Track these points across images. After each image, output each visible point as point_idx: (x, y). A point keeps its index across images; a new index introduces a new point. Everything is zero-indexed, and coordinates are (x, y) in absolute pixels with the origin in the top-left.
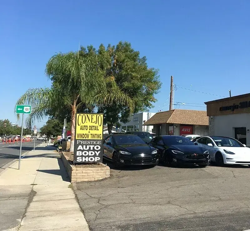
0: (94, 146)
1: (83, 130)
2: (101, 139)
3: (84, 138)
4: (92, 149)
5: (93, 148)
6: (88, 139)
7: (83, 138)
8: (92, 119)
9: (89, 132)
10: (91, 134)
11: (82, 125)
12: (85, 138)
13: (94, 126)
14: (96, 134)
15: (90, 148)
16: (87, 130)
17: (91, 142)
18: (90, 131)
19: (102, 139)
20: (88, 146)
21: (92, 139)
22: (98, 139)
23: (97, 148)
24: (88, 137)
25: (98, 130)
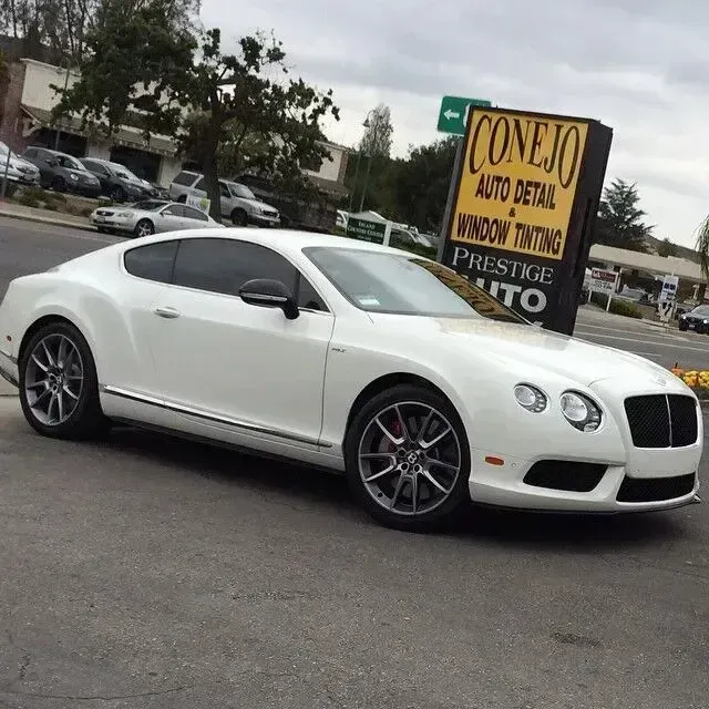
0: (519, 289)
1: (488, 196)
2: (555, 257)
3: (486, 243)
4: (508, 301)
5: (517, 297)
6: (501, 246)
7: (483, 239)
8: (536, 143)
9: (512, 213)
10: (519, 226)
11: (490, 171)
12: (492, 241)
13: (537, 185)
14: (538, 229)
15: (502, 293)
16: (504, 199)
17: (510, 268)
18: (514, 206)
19: (559, 257)
20: (495, 286)
21: (518, 249)
22: (545, 254)
23: (533, 300)
24: (503, 236)
25: (552, 206)
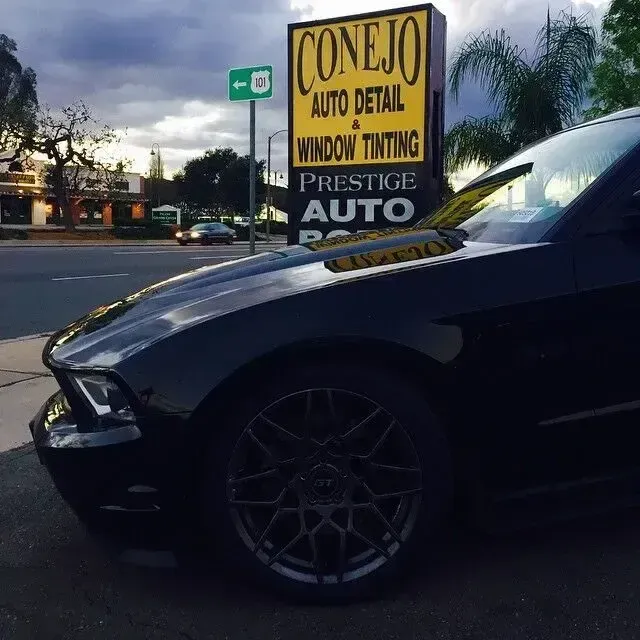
0: (379, 202)
1: (325, 114)
2: (416, 159)
3: (333, 162)
4: (370, 217)
5: (378, 210)
6: (350, 162)
7: (328, 158)
8: (368, 46)
9: (356, 125)
10: (366, 137)
11: (321, 87)
12: (339, 158)
13: (378, 90)
14: (389, 135)
15: (361, 210)
16: (343, 113)
17: (365, 181)
18: (357, 117)
19: (420, 158)
20: (351, 203)
21: (370, 161)
22: (403, 159)
23: (398, 210)
24: (350, 153)
25: (401, 108)
